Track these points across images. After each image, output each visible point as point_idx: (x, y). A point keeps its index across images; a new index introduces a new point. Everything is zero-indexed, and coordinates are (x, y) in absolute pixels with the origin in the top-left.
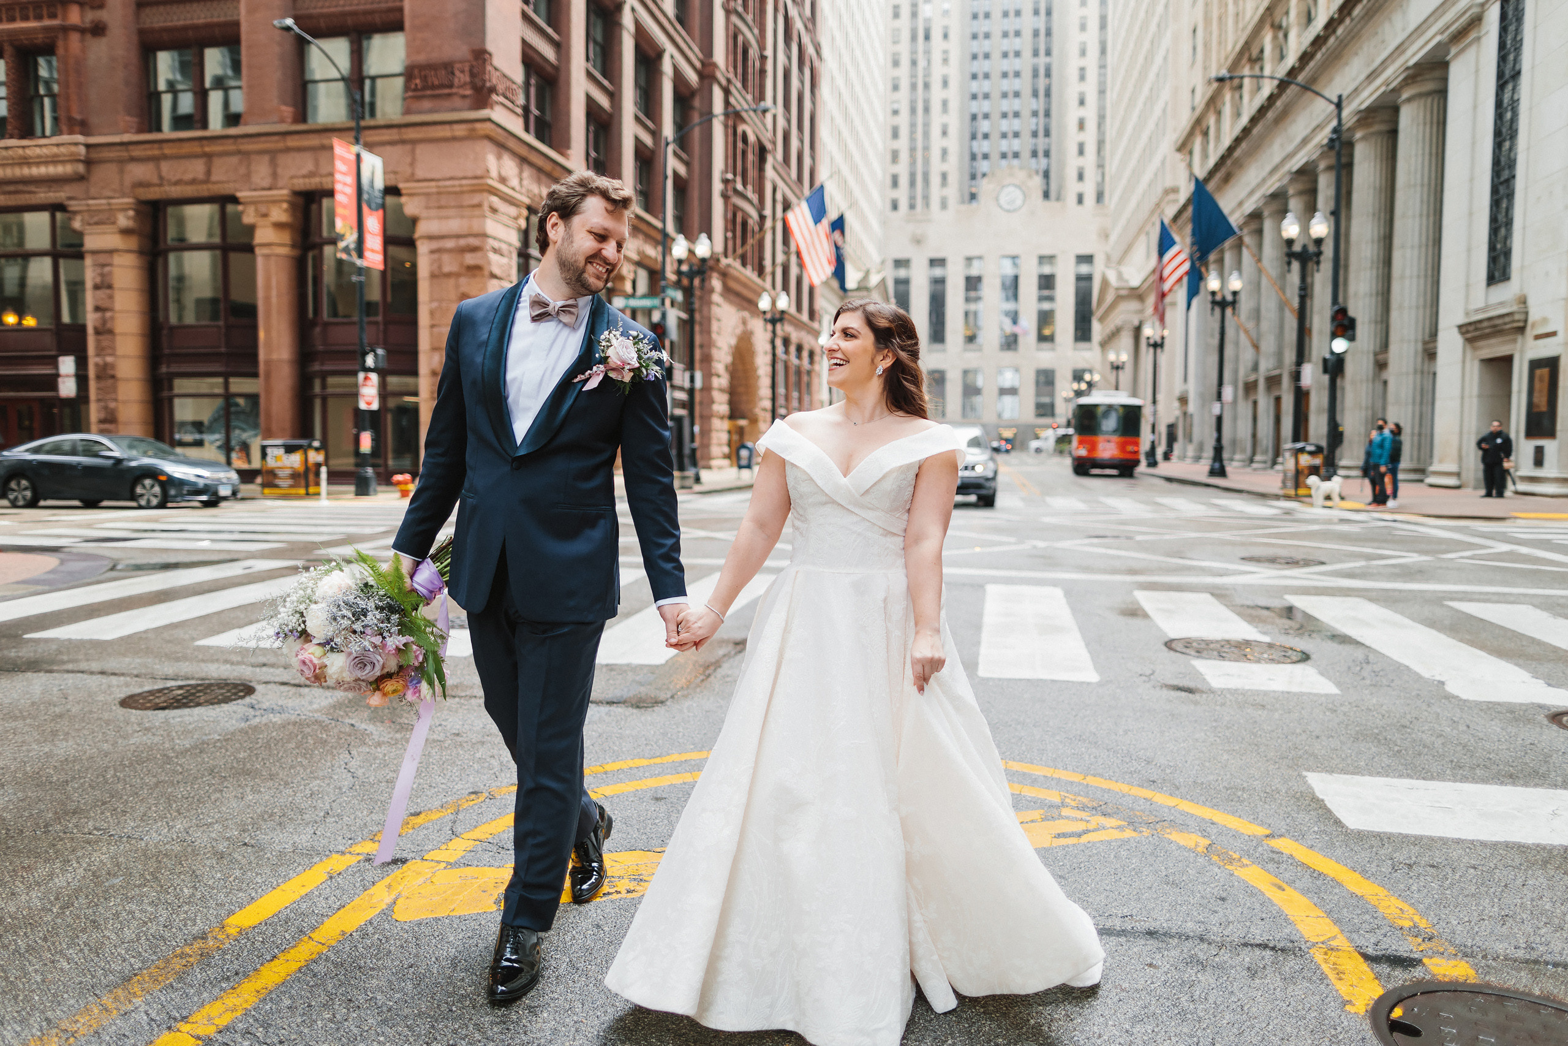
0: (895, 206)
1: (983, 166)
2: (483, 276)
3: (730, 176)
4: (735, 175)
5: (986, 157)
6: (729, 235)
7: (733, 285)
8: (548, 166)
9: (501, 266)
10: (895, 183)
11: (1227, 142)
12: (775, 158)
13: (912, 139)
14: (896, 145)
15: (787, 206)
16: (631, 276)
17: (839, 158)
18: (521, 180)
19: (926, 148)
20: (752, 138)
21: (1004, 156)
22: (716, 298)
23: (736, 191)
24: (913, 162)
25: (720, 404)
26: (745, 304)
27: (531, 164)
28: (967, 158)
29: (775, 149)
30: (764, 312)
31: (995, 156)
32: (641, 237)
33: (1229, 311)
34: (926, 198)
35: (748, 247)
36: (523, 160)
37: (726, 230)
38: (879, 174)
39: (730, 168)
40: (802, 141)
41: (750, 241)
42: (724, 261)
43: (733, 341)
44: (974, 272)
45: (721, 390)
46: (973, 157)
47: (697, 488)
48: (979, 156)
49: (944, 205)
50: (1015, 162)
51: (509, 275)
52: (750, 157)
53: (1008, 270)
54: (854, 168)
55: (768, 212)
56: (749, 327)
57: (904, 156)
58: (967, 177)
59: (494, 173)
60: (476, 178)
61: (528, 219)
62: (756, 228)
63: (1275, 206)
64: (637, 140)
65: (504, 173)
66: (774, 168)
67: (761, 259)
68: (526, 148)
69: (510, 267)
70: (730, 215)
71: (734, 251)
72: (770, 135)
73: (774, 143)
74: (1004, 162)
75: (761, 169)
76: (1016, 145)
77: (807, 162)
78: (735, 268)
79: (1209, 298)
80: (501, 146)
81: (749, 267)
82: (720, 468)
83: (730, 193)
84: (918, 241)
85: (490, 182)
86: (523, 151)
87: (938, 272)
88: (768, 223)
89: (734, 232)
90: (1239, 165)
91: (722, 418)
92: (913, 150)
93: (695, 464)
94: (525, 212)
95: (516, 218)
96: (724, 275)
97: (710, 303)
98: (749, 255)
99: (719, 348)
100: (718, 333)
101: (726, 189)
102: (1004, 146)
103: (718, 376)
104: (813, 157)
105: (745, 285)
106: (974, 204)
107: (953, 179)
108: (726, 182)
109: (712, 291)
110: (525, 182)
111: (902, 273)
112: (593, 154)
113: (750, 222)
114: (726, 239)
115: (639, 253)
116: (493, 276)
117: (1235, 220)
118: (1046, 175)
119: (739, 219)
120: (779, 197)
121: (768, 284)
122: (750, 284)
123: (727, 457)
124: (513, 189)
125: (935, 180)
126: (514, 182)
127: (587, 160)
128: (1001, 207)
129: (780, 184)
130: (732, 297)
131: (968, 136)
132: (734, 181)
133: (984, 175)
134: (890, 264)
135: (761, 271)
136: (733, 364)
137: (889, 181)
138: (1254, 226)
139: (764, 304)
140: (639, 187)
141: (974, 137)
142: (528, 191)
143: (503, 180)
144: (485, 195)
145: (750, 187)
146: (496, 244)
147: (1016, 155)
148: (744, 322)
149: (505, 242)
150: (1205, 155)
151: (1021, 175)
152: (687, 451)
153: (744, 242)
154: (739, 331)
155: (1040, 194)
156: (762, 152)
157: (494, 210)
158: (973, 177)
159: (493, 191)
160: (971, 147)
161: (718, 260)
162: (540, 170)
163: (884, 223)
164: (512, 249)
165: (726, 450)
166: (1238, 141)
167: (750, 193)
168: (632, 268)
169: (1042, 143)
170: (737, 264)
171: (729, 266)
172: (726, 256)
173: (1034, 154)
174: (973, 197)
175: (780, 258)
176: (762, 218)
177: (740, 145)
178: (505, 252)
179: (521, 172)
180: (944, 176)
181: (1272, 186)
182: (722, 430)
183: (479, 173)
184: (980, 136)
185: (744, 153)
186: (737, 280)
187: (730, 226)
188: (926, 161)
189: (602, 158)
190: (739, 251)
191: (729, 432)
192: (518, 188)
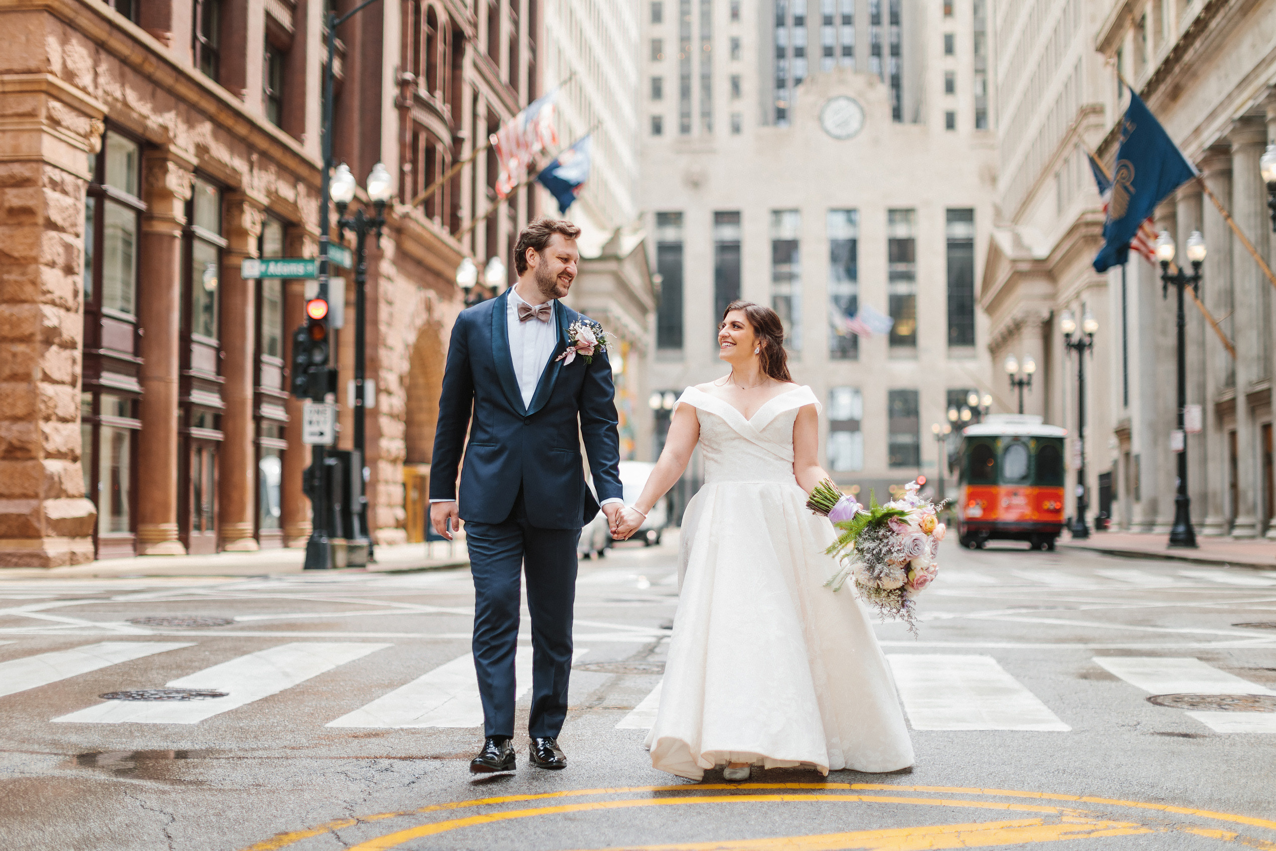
0: (657, 128)
1: (797, 67)
2: (36, 224)
3: (409, 76)
4: (417, 73)
5: (800, 52)
6: (408, 167)
7: (411, 246)
8: (136, 56)
9: (63, 209)
10: (657, 91)
11: (1172, 38)
12: (476, 49)
13: (684, 24)
14: (658, 31)
15: (493, 126)
16: (258, 229)
17: (571, 52)
18: (96, 74)
19: (706, 38)
20: (442, 17)
21: (828, 52)
22: (386, 267)
23: (417, 99)
24: (685, 60)
25: (392, 438)
26: (430, 278)
27: (111, 52)
28: (771, 53)
29: (476, 36)
30: (467, 290)
31: (815, 52)
32: (273, 168)
33: (1188, 292)
34: (707, 114)
35: (435, 188)
36: (100, 46)
37: (402, 160)
38: (633, 77)
39: (410, 65)
40: (516, 23)
41: (439, 179)
42: (399, 209)
43: (412, 338)
44: (786, 233)
45: (392, 416)
46: (780, 53)
47: (371, 567)
48: (790, 52)
49: (736, 129)
50: (847, 62)
51: (74, 225)
52: (440, 47)
53: (842, 232)
54: (594, 68)
55: (465, 133)
56: (437, 315)
57: (671, 50)
58: (771, 84)
59: (56, 66)
60: (29, 72)
61: (104, 137)
62: (448, 158)
63: (1247, 136)
64: (268, 15)
65: (70, 65)
66: (476, 66)
67: (455, 207)
68: (107, 27)
69: (78, 211)
70: (408, 137)
71: (415, 193)
72: (469, 13)
73: (475, 26)
74: (829, 62)
75: (456, 66)
76: (847, 35)
77: (524, 56)
78: (417, 222)
79: (1159, 272)
80: (68, 23)
81: (437, 219)
82: (391, 543)
83: (409, 102)
84: (695, 183)
85: (50, 78)
86: (101, 31)
87: (728, 233)
88: (466, 152)
89: (414, 162)
90: (1191, 72)
91: (394, 461)
92: (685, 39)
93: (365, 531)
94: (101, 127)
95: (86, 136)
96: (399, 232)
97: (377, 275)
98: (437, 199)
99: (391, 349)
100: (389, 324)
101: (403, 95)
102: (829, 36)
103: (389, 393)
104: (533, 50)
105: (429, 248)
106: (783, 126)
107: (749, 86)
108: (403, 84)
109: (379, 255)
110: (102, 80)
111: (670, 234)
112: (202, 39)
113: (439, 147)
114: (402, 174)
115: (269, 193)
116: (51, 225)
117: (1191, 154)
118: (896, 83)
119: (422, 144)
120: (482, 110)
121: (465, 247)
122: (438, 245)
123: (400, 525)
124: (84, 90)
125: (721, 87)
126: (86, 79)
127: (194, 47)
128: (827, 132)
129: (484, 89)
130: (411, 267)
131: (771, 20)
132: (416, 84)
133: (798, 81)
134: (651, 220)
135: (454, 226)
136: (411, 374)
137: (647, 88)
138: (1218, 166)
139: (466, 276)
140: (269, 91)
141: (780, 22)
142: (106, 92)
143: (69, 75)
144: (43, 97)
145: (439, 94)
146: (57, 175)
147: (848, 51)
148: (429, 308)
149: (70, 173)
150: (1141, 59)
151: (857, 82)
152: (356, 507)
153: (429, 181)
154: (420, 321)
155: (887, 111)
156: (458, 39)
157: (55, 122)
158: (781, 84)
159: (54, 93)
160: (776, 38)
161: (391, 207)
162: (124, 61)
163: (641, 154)
164: (80, 182)
165: (400, 514)
166: (1188, 38)
167: (439, 103)
168: (259, 217)
169: (886, 33)
170: (419, 214)
171: (406, 216)
172: (403, 202)
173: (876, 51)
174: (781, 114)
175: (483, 206)
176: (457, 142)
177: (424, 28)
178: (69, 188)
179: (96, 64)
180: (736, 85)
181: (1243, 105)
182: (395, 483)
183: (33, 64)
184: (790, 21)
185: (431, 40)
186: (418, 240)
187: (408, 155)
188: (707, 59)
189: (214, 45)
190: (422, 195)
191: (404, 485)
192: (91, 89)
